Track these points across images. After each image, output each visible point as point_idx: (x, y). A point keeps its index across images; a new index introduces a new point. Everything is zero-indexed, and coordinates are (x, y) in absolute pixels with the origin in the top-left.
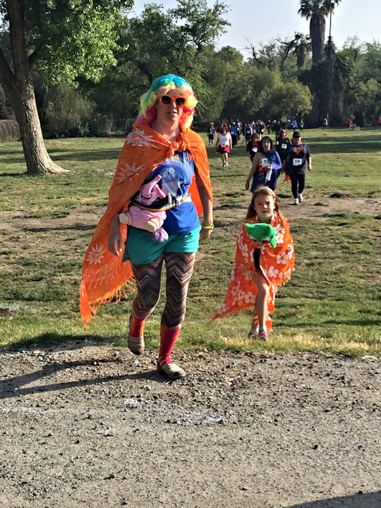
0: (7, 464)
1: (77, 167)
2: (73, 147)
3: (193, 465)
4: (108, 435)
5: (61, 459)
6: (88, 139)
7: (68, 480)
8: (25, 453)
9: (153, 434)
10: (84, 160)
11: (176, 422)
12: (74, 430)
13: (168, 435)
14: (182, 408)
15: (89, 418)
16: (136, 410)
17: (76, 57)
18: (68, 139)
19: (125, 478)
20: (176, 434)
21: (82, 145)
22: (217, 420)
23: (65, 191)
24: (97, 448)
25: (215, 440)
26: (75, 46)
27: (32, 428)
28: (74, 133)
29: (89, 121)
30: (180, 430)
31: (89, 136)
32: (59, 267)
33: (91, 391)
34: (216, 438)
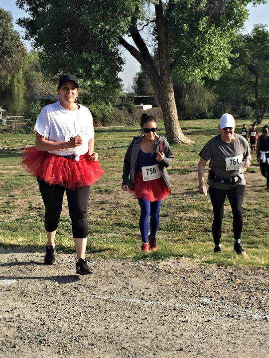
0: (115, 335)
1: (202, 140)
2: (201, 126)
3: (239, 347)
4: (185, 322)
5: (150, 335)
6: (212, 120)
7: (152, 349)
8: (127, 329)
9: (215, 323)
10: (207, 135)
11: (233, 317)
12: (162, 316)
13: (226, 325)
14: (240, 307)
15: (174, 309)
16: (207, 306)
17: (202, 63)
18: (198, 120)
19: (190, 351)
20: (232, 324)
21: (208, 124)
22: (264, 317)
23: (191, 156)
24: (175, 330)
25: (259, 331)
26: (202, 56)
27: (135, 313)
28: (202, 116)
29: (213, 107)
30: (236, 322)
31: (213, 118)
32: (180, 208)
33: (180, 291)
34: (260, 330)
